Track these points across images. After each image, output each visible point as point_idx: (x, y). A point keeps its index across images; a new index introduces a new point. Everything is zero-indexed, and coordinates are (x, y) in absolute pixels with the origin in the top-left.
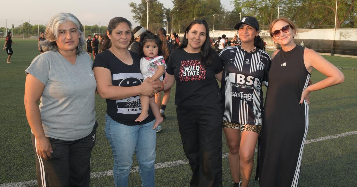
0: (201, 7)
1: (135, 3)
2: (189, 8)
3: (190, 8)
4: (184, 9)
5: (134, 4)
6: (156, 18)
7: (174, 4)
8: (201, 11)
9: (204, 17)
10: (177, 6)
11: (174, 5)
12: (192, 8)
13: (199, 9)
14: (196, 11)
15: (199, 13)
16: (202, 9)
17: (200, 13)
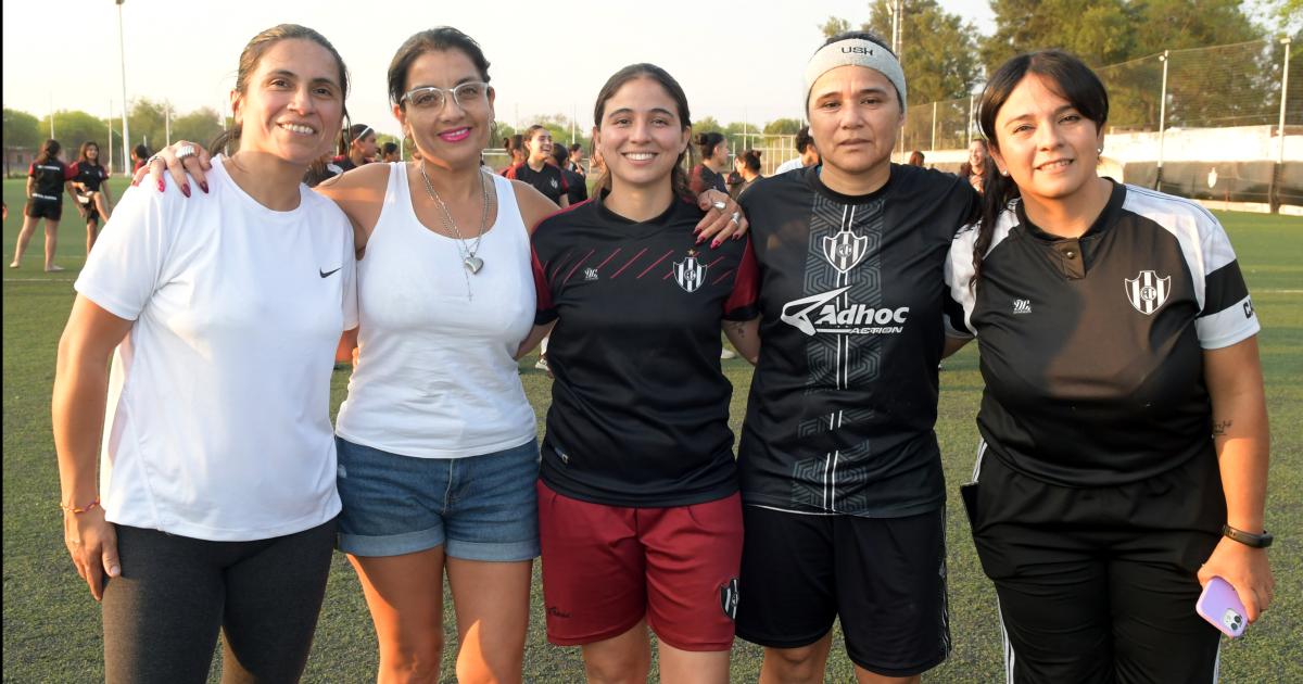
0: (1109, 22)
1: (845, 23)
2: (1060, 31)
3: (1064, 28)
4: (1038, 37)
5: (842, 28)
6: (926, 83)
7: (994, 15)
8: (1110, 40)
9: (1129, 64)
10: (1005, 25)
11: (997, 19)
12: (1069, 28)
13: (1103, 29)
14: (1084, 41)
15: (1103, 48)
16: (1114, 31)
17: (1107, 49)
